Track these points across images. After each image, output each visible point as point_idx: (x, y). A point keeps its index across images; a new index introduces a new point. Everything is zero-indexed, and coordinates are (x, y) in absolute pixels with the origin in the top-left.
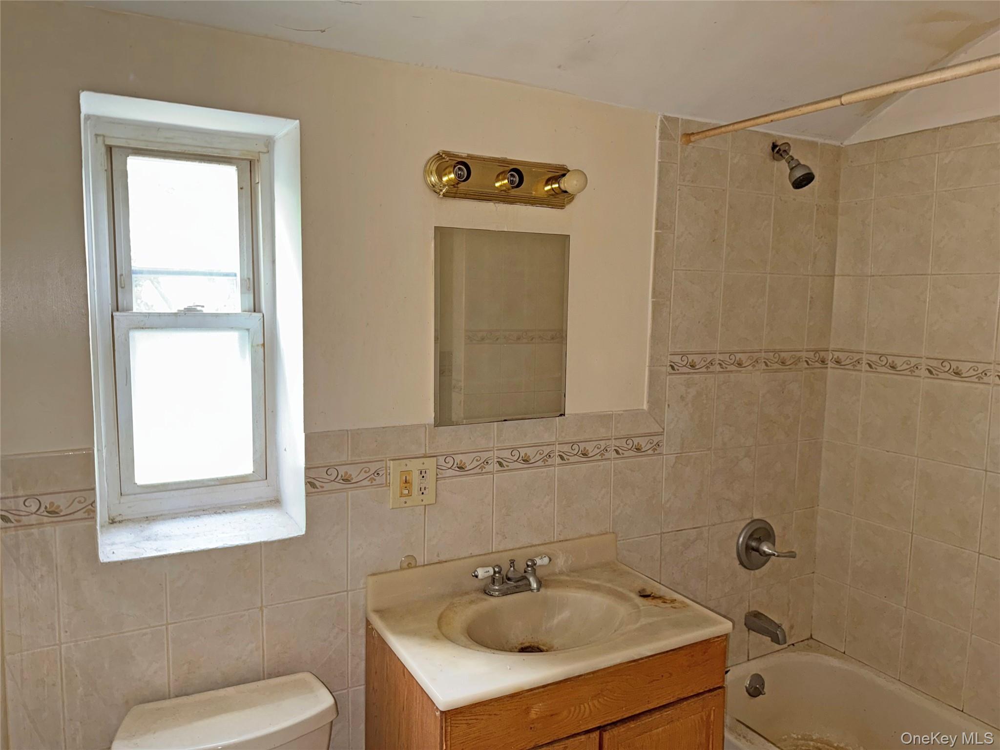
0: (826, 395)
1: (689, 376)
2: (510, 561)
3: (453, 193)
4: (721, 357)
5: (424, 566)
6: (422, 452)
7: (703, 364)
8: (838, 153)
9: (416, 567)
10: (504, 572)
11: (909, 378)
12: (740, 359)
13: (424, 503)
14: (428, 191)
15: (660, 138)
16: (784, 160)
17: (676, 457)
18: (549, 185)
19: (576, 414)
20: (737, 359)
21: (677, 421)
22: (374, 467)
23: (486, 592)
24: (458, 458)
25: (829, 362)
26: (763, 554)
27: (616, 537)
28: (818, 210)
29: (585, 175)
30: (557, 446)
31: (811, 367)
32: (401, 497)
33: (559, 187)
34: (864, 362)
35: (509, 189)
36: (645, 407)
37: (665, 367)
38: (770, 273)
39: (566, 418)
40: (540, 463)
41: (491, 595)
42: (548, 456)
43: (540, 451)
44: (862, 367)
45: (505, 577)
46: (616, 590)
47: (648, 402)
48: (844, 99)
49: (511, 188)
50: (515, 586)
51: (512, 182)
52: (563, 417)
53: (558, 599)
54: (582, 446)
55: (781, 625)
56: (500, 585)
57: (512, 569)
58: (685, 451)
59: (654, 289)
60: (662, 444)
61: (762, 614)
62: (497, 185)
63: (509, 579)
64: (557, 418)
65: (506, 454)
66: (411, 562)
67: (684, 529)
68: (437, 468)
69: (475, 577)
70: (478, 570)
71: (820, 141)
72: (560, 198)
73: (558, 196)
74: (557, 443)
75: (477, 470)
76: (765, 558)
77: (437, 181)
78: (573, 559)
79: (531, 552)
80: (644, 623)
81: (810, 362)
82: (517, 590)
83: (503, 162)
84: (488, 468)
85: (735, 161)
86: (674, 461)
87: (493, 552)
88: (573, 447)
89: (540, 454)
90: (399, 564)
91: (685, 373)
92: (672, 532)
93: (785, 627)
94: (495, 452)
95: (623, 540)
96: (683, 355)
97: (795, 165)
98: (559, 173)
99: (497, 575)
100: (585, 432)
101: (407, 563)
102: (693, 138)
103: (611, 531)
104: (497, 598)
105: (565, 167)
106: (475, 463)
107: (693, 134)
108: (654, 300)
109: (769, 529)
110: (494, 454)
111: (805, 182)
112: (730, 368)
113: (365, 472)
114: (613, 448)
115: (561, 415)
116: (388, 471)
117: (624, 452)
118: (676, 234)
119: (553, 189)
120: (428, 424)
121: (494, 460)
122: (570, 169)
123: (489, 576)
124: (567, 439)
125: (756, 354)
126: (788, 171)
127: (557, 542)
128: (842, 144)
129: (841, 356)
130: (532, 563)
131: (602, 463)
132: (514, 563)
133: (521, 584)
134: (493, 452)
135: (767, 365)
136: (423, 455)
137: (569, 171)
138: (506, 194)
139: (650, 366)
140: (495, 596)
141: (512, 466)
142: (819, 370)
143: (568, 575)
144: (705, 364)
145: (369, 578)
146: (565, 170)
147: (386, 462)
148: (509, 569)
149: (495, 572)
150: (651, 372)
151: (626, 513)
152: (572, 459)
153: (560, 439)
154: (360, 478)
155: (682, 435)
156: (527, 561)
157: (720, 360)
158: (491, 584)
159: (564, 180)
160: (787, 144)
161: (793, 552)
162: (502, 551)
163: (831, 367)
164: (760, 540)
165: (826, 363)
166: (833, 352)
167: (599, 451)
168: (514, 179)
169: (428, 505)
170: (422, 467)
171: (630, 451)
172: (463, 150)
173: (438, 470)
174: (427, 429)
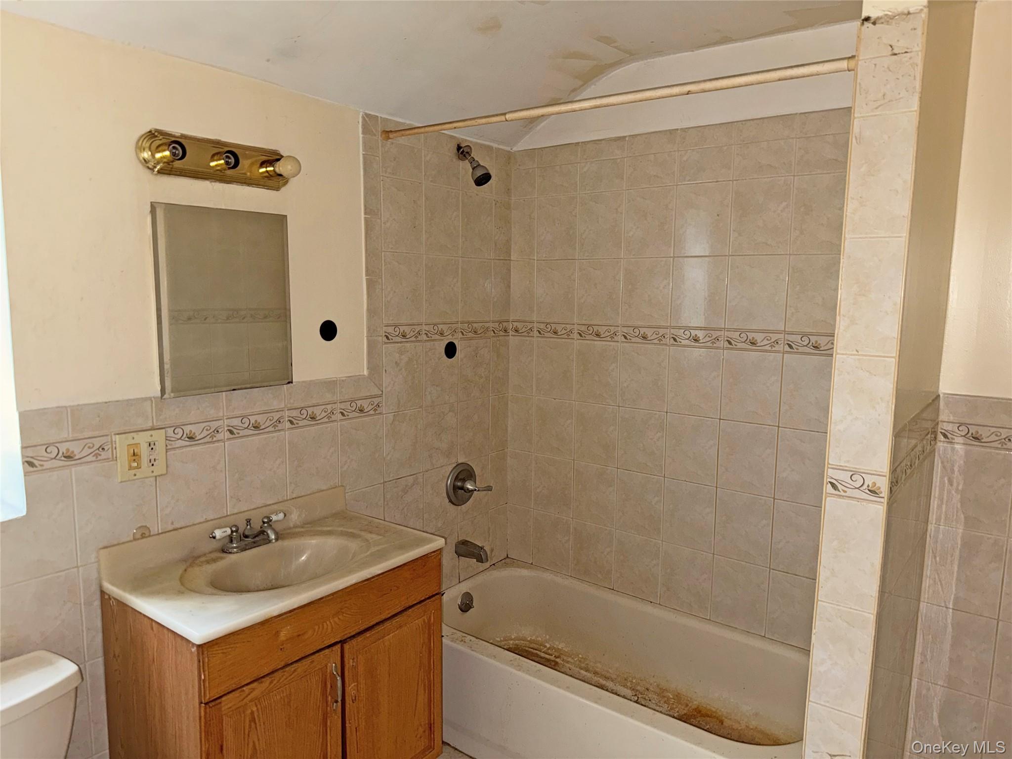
0: (509, 357)
1: (402, 344)
2: (246, 520)
3: (168, 170)
4: (427, 328)
5: (159, 534)
6: (150, 424)
7: (412, 334)
8: (509, 157)
9: (150, 536)
10: (241, 531)
11: (566, 340)
12: (442, 329)
13: (155, 474)
14: (140, 166)
15: (363, 133)
16: (467, 161)
17: (394, 415)
18: (263, 168)
19: (303, 382)
20: (440, 329)
21: (394, 384)
22: (98, 442)
23: (224, 551)
24: (187, 429)
25: (511, 331)
26: (466, 491)
27: (345, 490)
28: (496, 204)
29: (299, 162)
30: (287, 412)
31: (497, 335)
32: (129, 470)
33: (274, 170)
34: (535, 329)
35: (225, 170)
36: (366, 373)
37: (381, 338)
38: (461, 257)
39: (294, 385)
40: (271, 429)
41: (230, 553)
42: (278, 422)
43: (270, 418)
44: (534, 333)
45: (242, 536)
46: (347, 532)
47: (368, 369)
48: (508, 116)
49: (227, 168)
50: (252, 542)
51: (227, 163)
52: (291, 384)
53: (294, 547)
54: (310, 410)
55: (484, 546)
56: (238, 542)
57: (249, 527)
58: (401, 410)
59: (367, 268)
60: (382, 404)
61: (469, 541)
62: (213, 164)
63: (246, 537)
64: (285, 385)
65: (236, 422)
66: (144, 532)
67: (403, 477)
68: (166, 439)
69: (212, 539)
70: (215, 531)
71: (495, 145)
72: (275, 180)
73: (272, 178)
74: (286, 409)
75: (208, 439)
76: (470, 494)
77: (151, 157)
78: (306, 513)
79: (265, 511)
80: (373, 551)
81: (496, 331)
82: (255, 545)
83: (217, 143)
84: (219, 436)
85: (428, 158)
86: (392, 419)
87: (229, 516)
88: (302, 411)
89: (270, 420)
90: (132, 536)
91: (398, 343)
92: (393, 480)
93: (487, 548)
94: (225, 421)
95: (351, 492)
96: (396, 326)
97: (476, 167)
98: (273, 158)
99: (234, 534)
100: (312, 397)
101: (140, 534)
102: (391, 136)
103: (340, 484)
104: (235, 554)
105: (278, 152)
106: (205, 433)
107: (391, 131)
108: (368, 277)
109: (471, 471)
110: (224, 423)
111: (484, 181)
112: (434, 337)
113: (89, 448)
114: (339, 411)
115: (289, 383)
116: (114, 446)
117: (349, 414)
118: (382, 220)
119: (267, 172)
120: (154, 397)
121: (224, 429)
122: (284, 156)
123: (227, 536)
124: (296, 405)
125: (454, 325)
126: (471, 170)
127: (290, 499)
128: (511, 149)
129: (519, 325)
130: (268, 519)
131: (329, 425)
132: (251, 522)
133: (258, 539)
134: (222, 421)
135: (463, 334)
136: (150, 428)
137: (282, 157)
138: (222, 174)
139: (367, 337)
140: (234, 553)
141: (242, 433)
142: (503, 338)
143: (302, 527)
144: (414, 334)
145: (102, 551)
146: (278, 155)
147: (111, 437)
148: (246, 528)
149: (232, 532)
150: (368, 341)
151: (353, 467)
152: (301, 423)
153: (289, 406)
154: (84, 454)
155: (398, 396)
156: (263, 519)
157: (426, 330)
158: (229, 544)
159: (279, 165)
160: (469, 147)
161: (491, 486)
162: (236, 514)
163: (512, 335)
164: (464, 480)
165: (508, 332)
166: (513, 323)
167: (326, 414)
168: (230, 161)
169: (159, 476)
170: (150, 439)
171: (354, 412)
172: (177, 128)
173: (167, 441)
174: (154, 402)
